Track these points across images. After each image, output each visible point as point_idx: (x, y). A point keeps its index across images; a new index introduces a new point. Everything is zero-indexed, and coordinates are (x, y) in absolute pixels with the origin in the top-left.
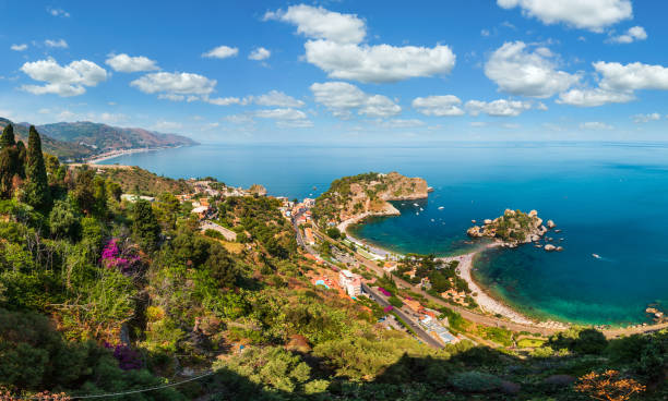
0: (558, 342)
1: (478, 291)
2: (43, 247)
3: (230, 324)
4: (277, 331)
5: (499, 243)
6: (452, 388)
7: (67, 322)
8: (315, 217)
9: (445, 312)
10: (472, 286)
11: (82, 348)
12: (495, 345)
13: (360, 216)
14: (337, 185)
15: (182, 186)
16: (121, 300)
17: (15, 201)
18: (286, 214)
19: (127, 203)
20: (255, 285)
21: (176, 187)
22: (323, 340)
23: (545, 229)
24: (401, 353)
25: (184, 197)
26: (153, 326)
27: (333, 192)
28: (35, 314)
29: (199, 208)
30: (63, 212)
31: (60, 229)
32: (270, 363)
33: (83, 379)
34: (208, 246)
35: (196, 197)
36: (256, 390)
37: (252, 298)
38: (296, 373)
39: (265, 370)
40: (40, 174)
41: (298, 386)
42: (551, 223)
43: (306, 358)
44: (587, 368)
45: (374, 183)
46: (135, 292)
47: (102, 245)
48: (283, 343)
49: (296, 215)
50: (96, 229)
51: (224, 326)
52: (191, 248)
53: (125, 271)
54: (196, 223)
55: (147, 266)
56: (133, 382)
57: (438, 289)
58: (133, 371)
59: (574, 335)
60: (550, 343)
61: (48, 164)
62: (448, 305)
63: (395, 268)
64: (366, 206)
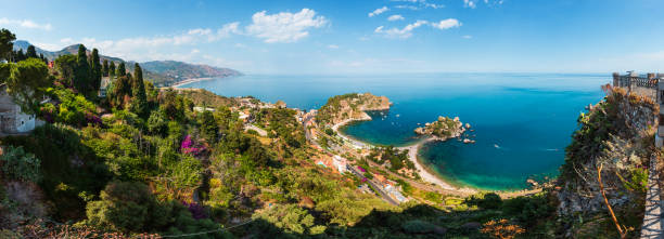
0: (471, 201)
1: (422, 169)
2: (143, 140)
3: (263, 190)
4: (293, 195)
5: (435, 138)
6: (403, 231)
7: (159, 189)
8: (317, 121)
9: (400, 182)
10: (417, 166)
11: (168, 205)
12: (431, 203)
13: (346, 121)
14: (332, 101)
15: (233, 102)
16: (194, 174)
17: (126, 111)
18: (299, 120)
19: (197, 112)
20: (279, 165)
21: (229, 103)
22: (322, 200)
23: (464, 129)
24: (371, 208)
25: (234, 109)
26: (214, 191)
27: (329, 106)
28: (138, 184)
29: (243, 116)
30: (156, 118)
31: (155, 129)
32: (289, 215)
33: (170, 225)
34: (249, 140)
35: (242, 109)
36: (279, 232)
37: (277, 173)
38: (304, 221)
39: (285, 219)
40: (142, 94)
41: (306, 229)
42: (468, 126)
43: (312, 211)
44: (489, 218)
45: (355, 100)
46: (202, 169)
47: (181, 140)
48: (297, 202)
49: (306, 120)
50: (178, 129)
51: (259, 191)
52: (238, 141)
53: (196, 156)
54: (241, 125)
55: (210, 153)
56: (201, 227)
57: (396, 167)
58: (201, 220)
59: (481, 197)
60: (466, 202)
61: (147, 87)
62: (402, 178)
63: (368, 154)
64: (350, 114)
